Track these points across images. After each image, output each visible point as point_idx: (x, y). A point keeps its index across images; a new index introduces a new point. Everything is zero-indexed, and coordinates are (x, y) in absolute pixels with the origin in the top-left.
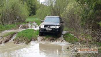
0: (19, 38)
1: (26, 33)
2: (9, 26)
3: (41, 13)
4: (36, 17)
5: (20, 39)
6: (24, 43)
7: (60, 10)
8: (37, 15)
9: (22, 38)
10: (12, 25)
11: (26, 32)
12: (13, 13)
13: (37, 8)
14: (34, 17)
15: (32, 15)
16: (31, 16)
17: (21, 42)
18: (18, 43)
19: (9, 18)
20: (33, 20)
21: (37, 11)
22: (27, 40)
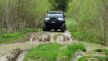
1: (45, 50)
2: (8, 34)
8: (69, 12)
10: (16, 33)
11: (44, 47)
19: (10, 17)
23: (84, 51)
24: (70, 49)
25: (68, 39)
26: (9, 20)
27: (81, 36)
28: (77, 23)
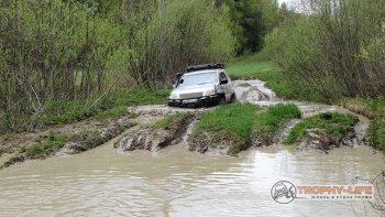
0: (206, 134)
1: (230, 115)
2: (166, 90)
3: (284, 43)
4: (260, 60)
5: (209, 138)
6: (225, 151)
7: (360, 34)
8: (265, 50)
9: (216, 134)
12: (182, 46)
13: (266, 24)
14: (255, 60)
15: (246, 52)
16: (241, 57)
17: (214, 147)
18: (205, 151)
19: (168, 63)
20: (251, 71)
21: (267, 38)
22: (235, 142)
23: (299, 116)
24: (274, 114)
25: (267, 96)
26: (167, 68)
27: (290, 91)
28: (278, 69)
